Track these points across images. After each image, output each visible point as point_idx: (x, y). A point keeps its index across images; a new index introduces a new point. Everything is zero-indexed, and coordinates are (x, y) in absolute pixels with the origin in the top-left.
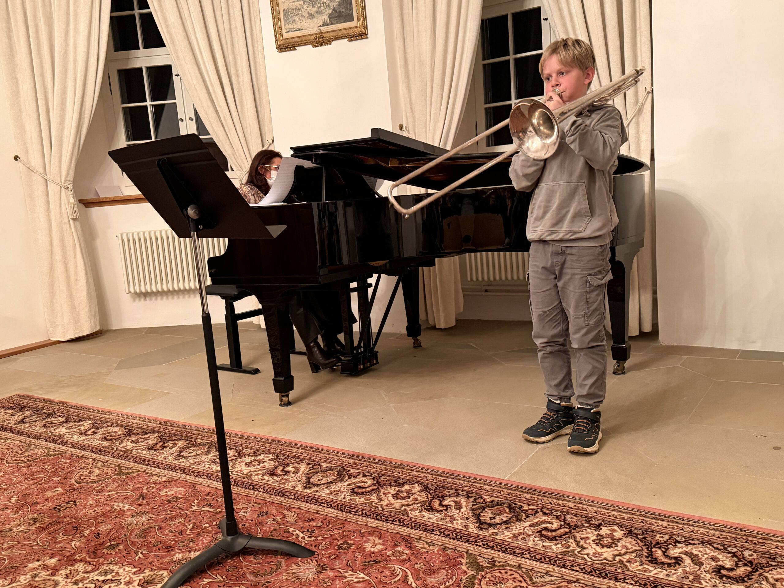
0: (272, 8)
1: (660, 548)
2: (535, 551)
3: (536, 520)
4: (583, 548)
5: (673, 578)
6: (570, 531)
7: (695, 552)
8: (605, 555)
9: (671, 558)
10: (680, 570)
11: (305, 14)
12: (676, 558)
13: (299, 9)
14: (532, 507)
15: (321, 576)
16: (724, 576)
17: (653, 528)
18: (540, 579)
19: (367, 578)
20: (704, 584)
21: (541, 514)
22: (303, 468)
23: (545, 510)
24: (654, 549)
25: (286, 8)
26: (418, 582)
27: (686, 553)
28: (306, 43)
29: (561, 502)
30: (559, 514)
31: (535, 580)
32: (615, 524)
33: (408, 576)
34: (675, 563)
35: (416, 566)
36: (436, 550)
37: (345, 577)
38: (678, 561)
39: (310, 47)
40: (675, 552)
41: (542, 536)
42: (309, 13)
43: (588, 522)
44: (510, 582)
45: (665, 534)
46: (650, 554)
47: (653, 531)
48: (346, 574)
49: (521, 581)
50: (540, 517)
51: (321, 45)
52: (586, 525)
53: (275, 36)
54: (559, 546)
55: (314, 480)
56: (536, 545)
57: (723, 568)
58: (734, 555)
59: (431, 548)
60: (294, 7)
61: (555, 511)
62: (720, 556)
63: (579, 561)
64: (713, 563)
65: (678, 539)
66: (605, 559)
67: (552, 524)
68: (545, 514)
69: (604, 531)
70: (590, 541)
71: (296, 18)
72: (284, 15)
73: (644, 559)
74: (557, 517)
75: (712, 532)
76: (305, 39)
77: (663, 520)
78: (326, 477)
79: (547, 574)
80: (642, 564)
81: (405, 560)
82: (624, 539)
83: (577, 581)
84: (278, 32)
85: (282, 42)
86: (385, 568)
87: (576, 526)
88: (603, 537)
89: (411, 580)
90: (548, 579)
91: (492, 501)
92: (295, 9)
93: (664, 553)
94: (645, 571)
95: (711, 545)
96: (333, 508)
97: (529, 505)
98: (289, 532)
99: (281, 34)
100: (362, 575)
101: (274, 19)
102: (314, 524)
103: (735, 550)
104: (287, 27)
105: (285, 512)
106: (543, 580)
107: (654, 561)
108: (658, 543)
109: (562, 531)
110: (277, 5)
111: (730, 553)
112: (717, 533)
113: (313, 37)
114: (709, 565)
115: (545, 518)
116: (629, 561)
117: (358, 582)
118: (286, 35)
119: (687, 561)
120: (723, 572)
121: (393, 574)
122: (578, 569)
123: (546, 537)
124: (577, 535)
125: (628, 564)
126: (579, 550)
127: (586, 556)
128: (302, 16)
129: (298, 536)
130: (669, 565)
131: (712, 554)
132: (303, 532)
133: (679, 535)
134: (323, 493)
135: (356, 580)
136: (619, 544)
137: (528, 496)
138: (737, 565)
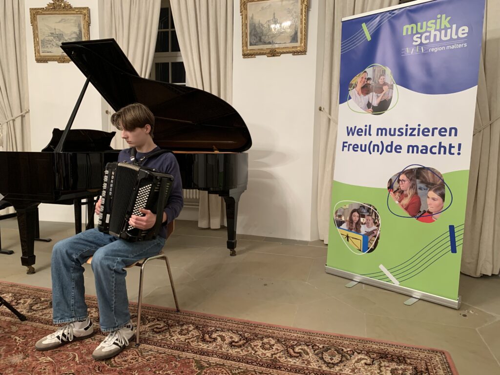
0: (34, 38)
1: (208, 334)
2: (148, 340)
3: (153, 324)
4: (172, 336)
5: (211, 348)
6: (168, 328)
7: (224, 335)
8: (182, 339)
9: (212, 338)
10: (214, 344)
11: (54, 44)
12: (214, 338)
13: (51, 41)
14: (152, 317)
15: (25, 361)
16: (233, 345)
17: (208, 324)
18: (146, 353)
19: (51, 360)
20: (223, 350)
21: (156, 320)
22: (29, 301)
23: (159, 319)
24: (206, 335)
25: (42, 39)
26: (81, 360)
27: (219, 336)
28: (54, 60)
29: (168, 314)
30: (165, 320)
31: (143, 354)
32: (191, 323)
33: (75, 357)
34: (213, 341)
35: (82, 352)
36: (95, 343)
37: (39, 360)
38: (215, 339)
39: (56, 62)
40: (214, 335)
41: (154, 331)
42: (56, 44)
43: (178, 323)
44: (131, 355)
45: (213, 327)
46: (203, 337)
47: (207, 326)
48: (40, 359)
49: (136, 355)
50: (156, 322)
51: (63, 62)
52: (177, 325)
53: (35, 53)
54: (161, 336)
55: (34, 308)
56: (149, 336)
57: (234, 341)
58: (241, 335)
59: (94, 341)
60: (48, 39)
61: (164, 318)
62: (234, 337)
63: (168, 343)
64: (230, 340)
65: (218, 329)
66: (181, 341)
67: (160, 325)
68: (158, 320)
69: (185, 327)
70: (177, 332)
71: (49, 46)
72: (41, 43)
73: (199, 340)
74: (164, 322)
75: (234, 325)
76: (54, 57)
77: (214, 320)
78: (42, 306)
79: (151, 350)
80: (198, 342)
81: (77, 349)
82: (193, 331)
83: (165, 353)
84: (37, 51)
85: (39, 57)
86: (64, 354)
87: (172, 325)
88: (183, 330)
89: (77, 359)
90: (150, 353)
91: (133, 315)
92: (48, 41)
93: (209, 336)
94: (198, 346)
95: (232, 331)
96: (42, 323)
97: (152, 316)
98: (11, 338)
99: (39, 53)
100: (49, 359)
101: (35, 44)
102: (28, 332)
103: (241, 333)
104: (43, 49)
105: (12, 326)
106: (148, 353)
107: (204, 340)
108: (208, 332)
109: (164, 328)
110: (38, 37)
111: (239, 334)
112: (236, 325)
113: (58, 58)
114: (228, 340)
115: (158, 322)
116: (192, 342)
117: (45, 363)
118: (42, 54)
119: (219, 339)
120: (233, 344)
121: (68, 356)
122: (166, 347)
123: (155, 332)
124: (171, 330)
125: (191, 343)
126: (170, 337)
127: (172, 340)
128: (52, 45)
129: (16, 339)
130: (210, 342)
131: (231, 335)
132: (19, 337)
133: (219, 327)
134: (38, 315)
135: (45, 362)
136: (190, 333)
137: (152, 312)
138: (240, 340)
